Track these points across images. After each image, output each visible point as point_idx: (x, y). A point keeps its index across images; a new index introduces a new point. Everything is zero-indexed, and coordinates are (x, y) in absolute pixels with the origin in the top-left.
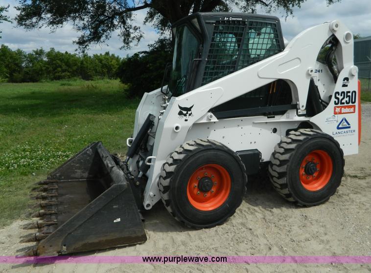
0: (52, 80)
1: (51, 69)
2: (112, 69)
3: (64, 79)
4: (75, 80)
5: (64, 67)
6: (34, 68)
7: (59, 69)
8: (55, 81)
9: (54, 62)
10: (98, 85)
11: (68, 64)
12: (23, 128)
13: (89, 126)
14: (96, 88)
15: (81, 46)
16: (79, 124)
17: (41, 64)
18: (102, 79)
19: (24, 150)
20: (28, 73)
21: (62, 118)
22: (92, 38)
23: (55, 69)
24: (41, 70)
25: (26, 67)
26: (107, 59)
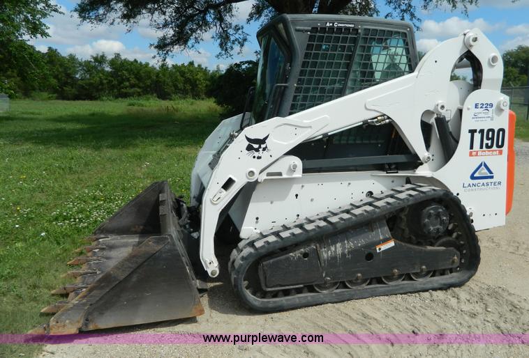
0: (117, 97)
1: (115, 82)
2: (197, 85)
3: (131, 97)
4: (148, 99)
5: (133, 81)
6: (92, 81)
7: (127, 84)
8: (120, 99)
9: (119, 73)
10: (179, 106)
11: (138, 77)
12: (86, 164)
13: (181, 164)
14: (177, 110)
15: (161, 52)
16: (164, 160)
17: (101, 75)
18: (184, 98)
19: (95, 198)
20: (83, 86)
21: (138, 151)
22: (176, 40)
23: (121, 83)
24: (102, 84)
25: (81, 79)
26: (192, 71)
